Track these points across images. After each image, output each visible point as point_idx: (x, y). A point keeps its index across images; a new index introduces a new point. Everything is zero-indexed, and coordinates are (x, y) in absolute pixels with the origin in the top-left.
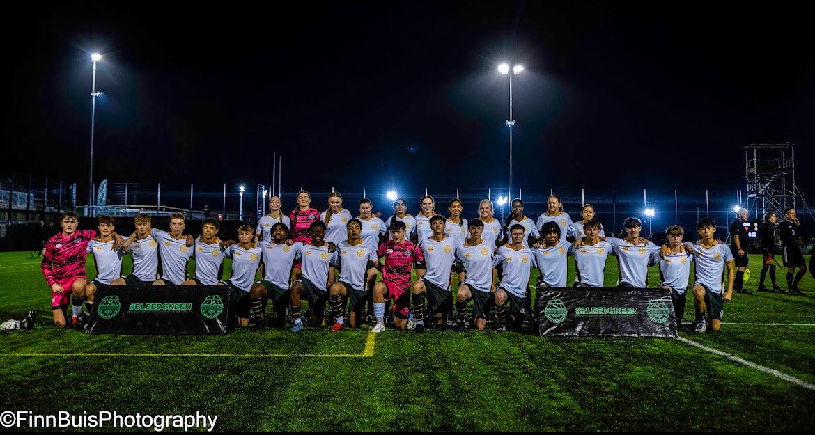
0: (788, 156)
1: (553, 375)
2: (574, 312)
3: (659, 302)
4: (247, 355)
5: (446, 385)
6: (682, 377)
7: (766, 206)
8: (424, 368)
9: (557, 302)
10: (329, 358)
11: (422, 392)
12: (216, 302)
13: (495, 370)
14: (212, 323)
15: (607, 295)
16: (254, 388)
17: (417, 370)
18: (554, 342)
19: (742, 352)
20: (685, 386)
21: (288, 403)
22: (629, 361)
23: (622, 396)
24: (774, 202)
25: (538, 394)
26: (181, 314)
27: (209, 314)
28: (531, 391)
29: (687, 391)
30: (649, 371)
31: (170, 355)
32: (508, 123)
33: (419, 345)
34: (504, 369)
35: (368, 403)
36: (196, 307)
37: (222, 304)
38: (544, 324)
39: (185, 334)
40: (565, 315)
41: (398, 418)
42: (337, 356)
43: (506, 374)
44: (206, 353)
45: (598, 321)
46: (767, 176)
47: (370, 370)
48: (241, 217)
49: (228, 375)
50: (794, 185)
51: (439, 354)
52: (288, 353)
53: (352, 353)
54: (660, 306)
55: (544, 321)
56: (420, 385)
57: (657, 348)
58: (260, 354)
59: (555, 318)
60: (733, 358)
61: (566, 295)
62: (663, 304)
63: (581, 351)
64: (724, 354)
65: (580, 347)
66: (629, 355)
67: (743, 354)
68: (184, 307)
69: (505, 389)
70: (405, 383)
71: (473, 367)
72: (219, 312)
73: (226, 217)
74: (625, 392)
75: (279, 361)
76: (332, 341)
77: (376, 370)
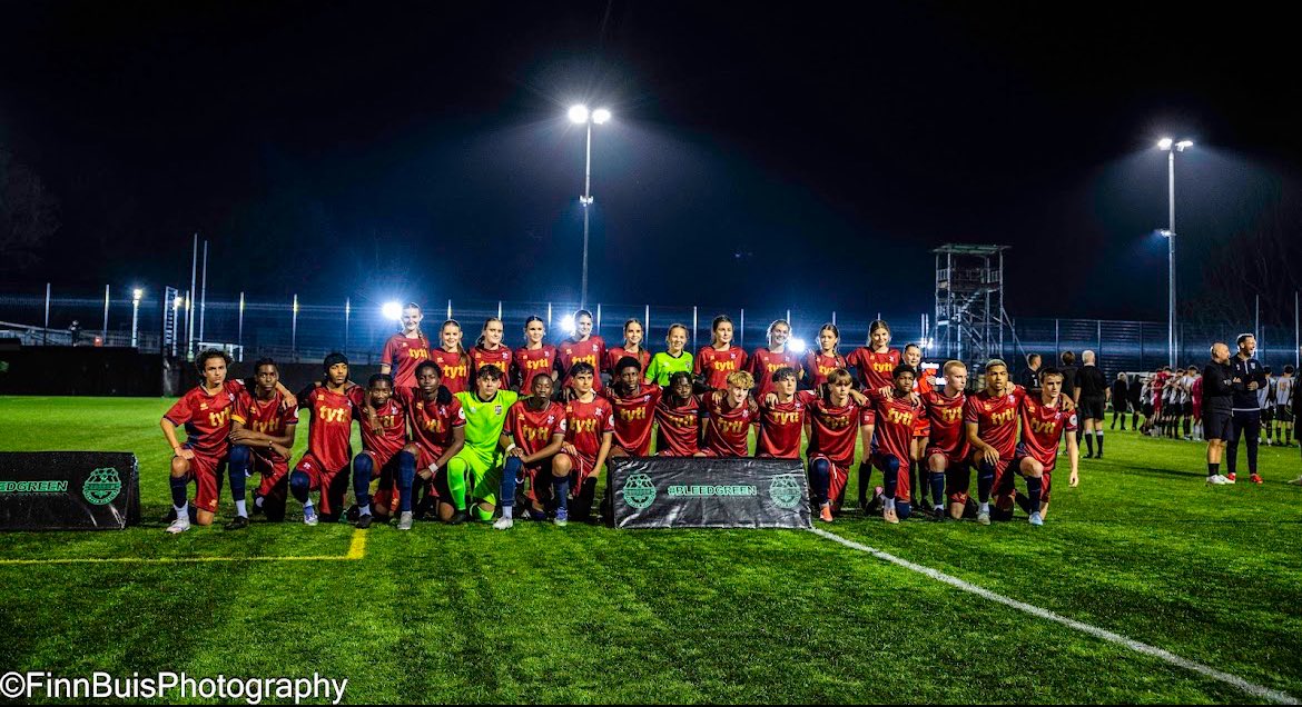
0: (995, 266)
1: (628, 581)
2: (666, 492)
3: (787, 477)
4: (163, 560)
5: (473, 595)
6: (806, 580)
7: (962, 339)
8: (441, 573)
9: (642, 477)
10: (296, 562)
11: (438, 606)
12: (109, 478)
13: (545, 575)
14: (102, 512)
15: (714, 467)
16: (179, 605)
17: (431, 577)
18: (635, 536)
19: (894, 546)
20: (809, 592)
21: (236, 623)
22: (737, 561)
23: (720, 606)
24: (973, 333)
25: (606, 605)
26: (50, 499)
27: (97, 497)
28: (596, 602)
29: (810, 598)
30: (763, 573)
31: (34, 561)
32: (583, 200)
33: (434, 541)
34: (559, 574)
35: (358, 622)
36: (76, 487)
37: (120, 482)
38: (621, 510)
39: (56, 531)
40: (652, 497)
41: (401, 641)
42: (308, 558)
43: (562, 580)
44: (96, 557)
45: (699, 506)
46: (965, 295)
47: (359, 577)
48: (134, 341)
49: (137, 589)
50: (1002, 309)
51: (464, 554)
52: (229, 555)
53: (330, 554)
54: (789, 484)
55: (622, 506)
56: (434, 596)
57: (779, 544)
58: (186, 557)
59: (637, 501)
60: (881, 555)
61: (655, 467)
62: (794, 480)
63: (672, 548)
64: (869, 549)
65: (671, 543)
66: (741, 552)
67: (895, 549)
68: (54, 487)
69: (557, 599)
70: (413, 595)
71: (514, 572)
72: (115, 494)
73: (108, 339)
74: (726, 601)
75: (217, 567)
76: (299, 538)
77: (369, 577)
